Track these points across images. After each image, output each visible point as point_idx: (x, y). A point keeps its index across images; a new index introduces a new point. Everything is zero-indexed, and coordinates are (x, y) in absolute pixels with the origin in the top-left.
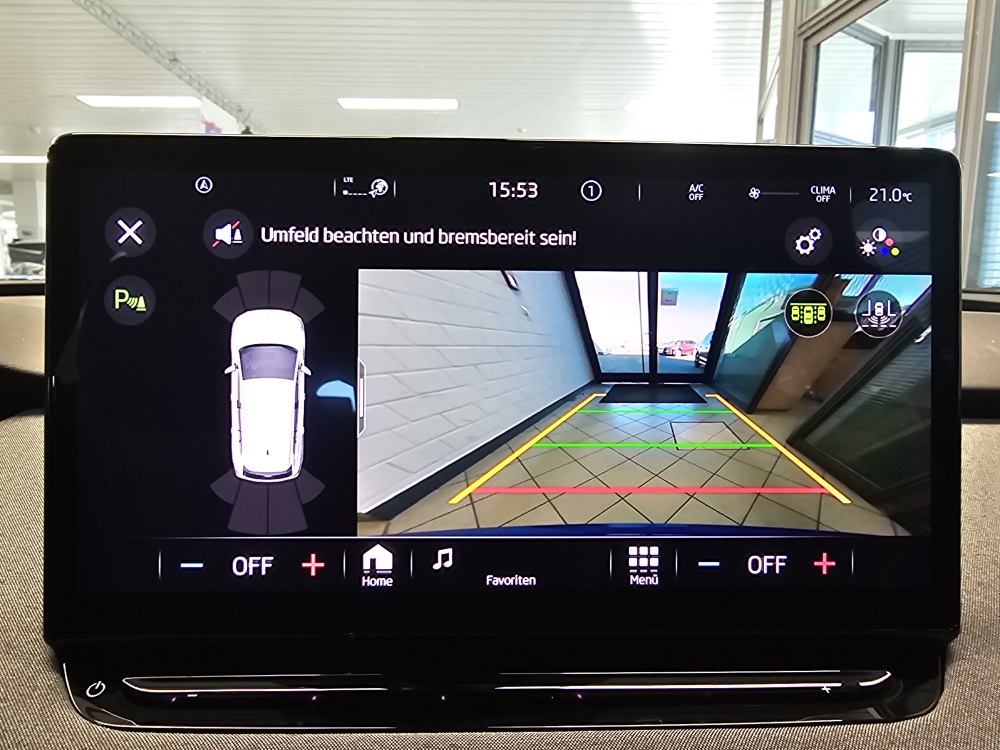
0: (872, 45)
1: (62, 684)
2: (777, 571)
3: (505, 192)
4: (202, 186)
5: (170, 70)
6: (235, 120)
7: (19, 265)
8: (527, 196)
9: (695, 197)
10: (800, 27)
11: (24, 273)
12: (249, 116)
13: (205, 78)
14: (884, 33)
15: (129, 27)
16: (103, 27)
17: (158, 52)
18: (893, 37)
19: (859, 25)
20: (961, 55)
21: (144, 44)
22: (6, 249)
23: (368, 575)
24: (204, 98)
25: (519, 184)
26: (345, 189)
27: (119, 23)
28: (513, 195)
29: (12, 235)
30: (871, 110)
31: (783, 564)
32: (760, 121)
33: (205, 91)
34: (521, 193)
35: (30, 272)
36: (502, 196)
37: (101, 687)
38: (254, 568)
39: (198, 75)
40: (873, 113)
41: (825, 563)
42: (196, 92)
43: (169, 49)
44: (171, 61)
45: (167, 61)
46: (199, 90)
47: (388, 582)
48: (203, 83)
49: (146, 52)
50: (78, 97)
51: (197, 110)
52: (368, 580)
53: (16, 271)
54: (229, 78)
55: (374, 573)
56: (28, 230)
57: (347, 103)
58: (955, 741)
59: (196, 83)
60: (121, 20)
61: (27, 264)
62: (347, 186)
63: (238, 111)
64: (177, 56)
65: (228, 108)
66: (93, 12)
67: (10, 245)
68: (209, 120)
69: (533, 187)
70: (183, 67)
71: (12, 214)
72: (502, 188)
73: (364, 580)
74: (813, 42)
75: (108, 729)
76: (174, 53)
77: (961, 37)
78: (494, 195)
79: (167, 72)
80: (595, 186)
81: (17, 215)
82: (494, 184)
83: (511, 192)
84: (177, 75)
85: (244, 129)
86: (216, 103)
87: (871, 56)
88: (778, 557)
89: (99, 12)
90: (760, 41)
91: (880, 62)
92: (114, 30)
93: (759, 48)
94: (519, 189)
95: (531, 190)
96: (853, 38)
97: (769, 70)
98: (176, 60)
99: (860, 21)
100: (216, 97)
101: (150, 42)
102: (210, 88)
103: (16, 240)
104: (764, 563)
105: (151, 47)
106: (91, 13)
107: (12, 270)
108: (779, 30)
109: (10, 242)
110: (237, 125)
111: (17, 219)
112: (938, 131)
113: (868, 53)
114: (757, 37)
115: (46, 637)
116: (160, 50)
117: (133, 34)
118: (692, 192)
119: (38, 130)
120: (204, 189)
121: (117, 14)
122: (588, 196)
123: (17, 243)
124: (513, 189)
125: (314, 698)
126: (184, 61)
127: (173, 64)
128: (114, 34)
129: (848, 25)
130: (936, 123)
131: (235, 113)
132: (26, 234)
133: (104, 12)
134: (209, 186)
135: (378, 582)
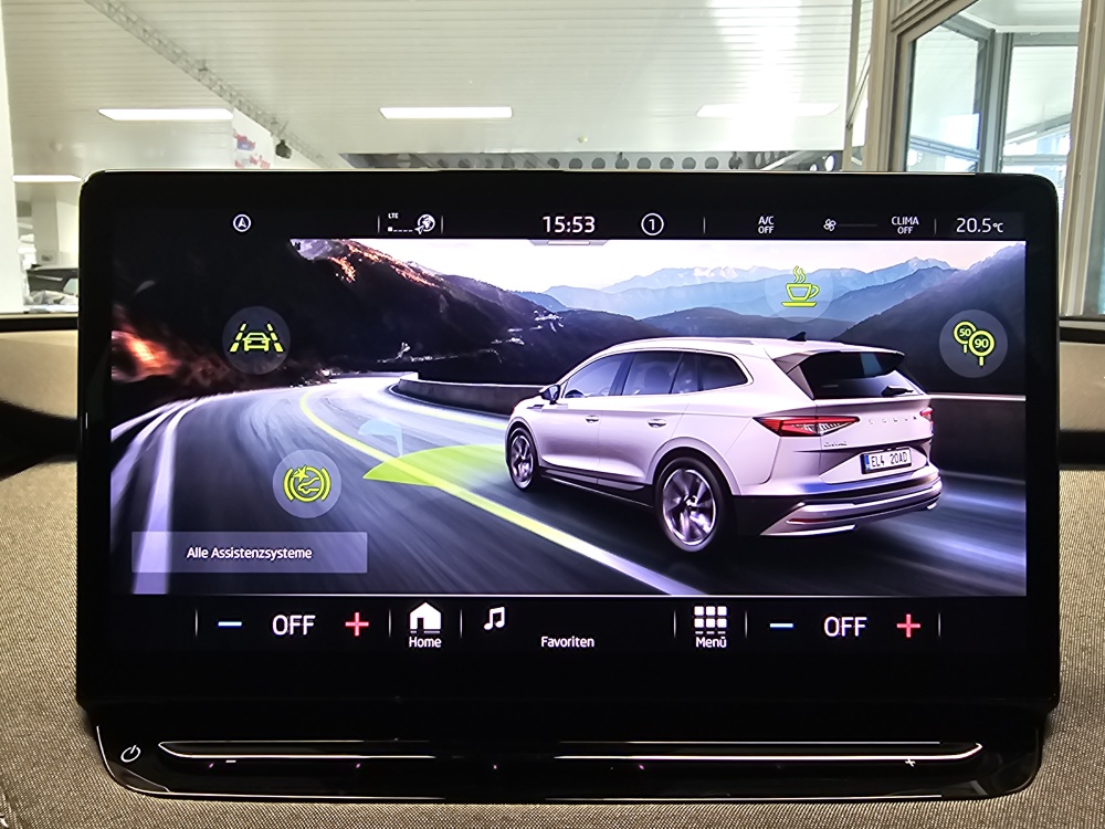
0: (976, 39)
1: (95, 747)
2: (857, 634)
3: (560, 227)
4: (240, 224)
5: (199, 80)
6: (269, 133)
7: (39, 294)
8: (583, 230)
9: (765, 230)
10: (894, 22)
11: (45, 302)
12: (284, 128)
13: (236, 88)
14: (989, 26)
15: (156, 35)
16: (127, 34)
17: (187, 62)
18: (1000, 30)
19: (960, 17)
20: (1076, 48)
21: (173, 53)
22: (25, 276)
23: (415, 635)
24: (236, 110)
25: (575, 218)
26: (390, 226)
27: (145, 31)
28: (569, 230)
29: (31, 260)
30: (975, 112)
31: (863, 626)
32: (849, 126)
33: (237, 103)
34: (577, 227)
35: (50, 301)
36: (557, 231)
37: (136, 752)
38: (295, 627)
39: (229, 86)
40: (977, 115)
41: (909, 626)
42: (227, 103)
43: (199, 58)
44: (200, 70)
45: (196, 71)
46: (230, 102)
47: (437, 643)
48: (234, 93)
49: (174, 62)
50: (101, 111)
51: (228, 123)
52: (415, 641)
53: (36, 301)
54: (264, 87)
55: (421, 633)
56: (47, 255)
57: (390, 113)
58: (1052, 821)
59: (228, 94)
60: (148, 28)
61: (48, 292)
62: (392, 222)
63: (271, 123)
64: (207, 65)
65: (261, 120)
66: (117, 19)
67: (28, 272)
68: (242, 134)
69: (590, 221)
70: (213, 77)
71: (31, 237)
72: (557, 223)
73: (411, 641)
74: (908, 38)
75: (144, 796)
76: (204, 62)
77: (1076, 28)
78: (548, 230)
79: (196, 82)
80: (657, 220)
81: (36, 238)
82: (548, 218)
83: (567, 227)
84: (207, 86)
85: (279, 142)
86: (248, 115)
87: (975, 51)
88: (857, 619)
89: (124, 19)
90: (848, 37)
91: (985, 59)
92: (139, 38)
93: (848, 45)
94: (575, 223)
95: (587, 224)
96: (954, 33)
97: (859, 69)
98: (205, 69)
99: (961, 14)
100: (249, 109)
101: (178, 51)
102: (242, 99)
103: (34, 266)
104: (842, 625)
105: (179, 56)
106: (114, 21)
107: (31, 299)
108: (870, 24)
109: (29, 267)
110: (271, 139)
111: (36, 243)
112: (1052, 134)
113: (972, 48)
114: (845, 33)
115: (79, 699)
116: (189, 59)
117: (160, 42)
118: (762, 224)
119: (59, 147)
120: (242, 228)
121: (144, 21)
122: (649, 230)
123: (37, 269)
124: (569, 224)
125: (358, 766)
126: (214, 71)
127: (204, 74)
128: (140, 42)
129: (949, 18)
130: (1049, 125)
131: (269, 126)
132: (46, 259)
133: (128, 19)
134: (247, 224)
135: (425, 643)
